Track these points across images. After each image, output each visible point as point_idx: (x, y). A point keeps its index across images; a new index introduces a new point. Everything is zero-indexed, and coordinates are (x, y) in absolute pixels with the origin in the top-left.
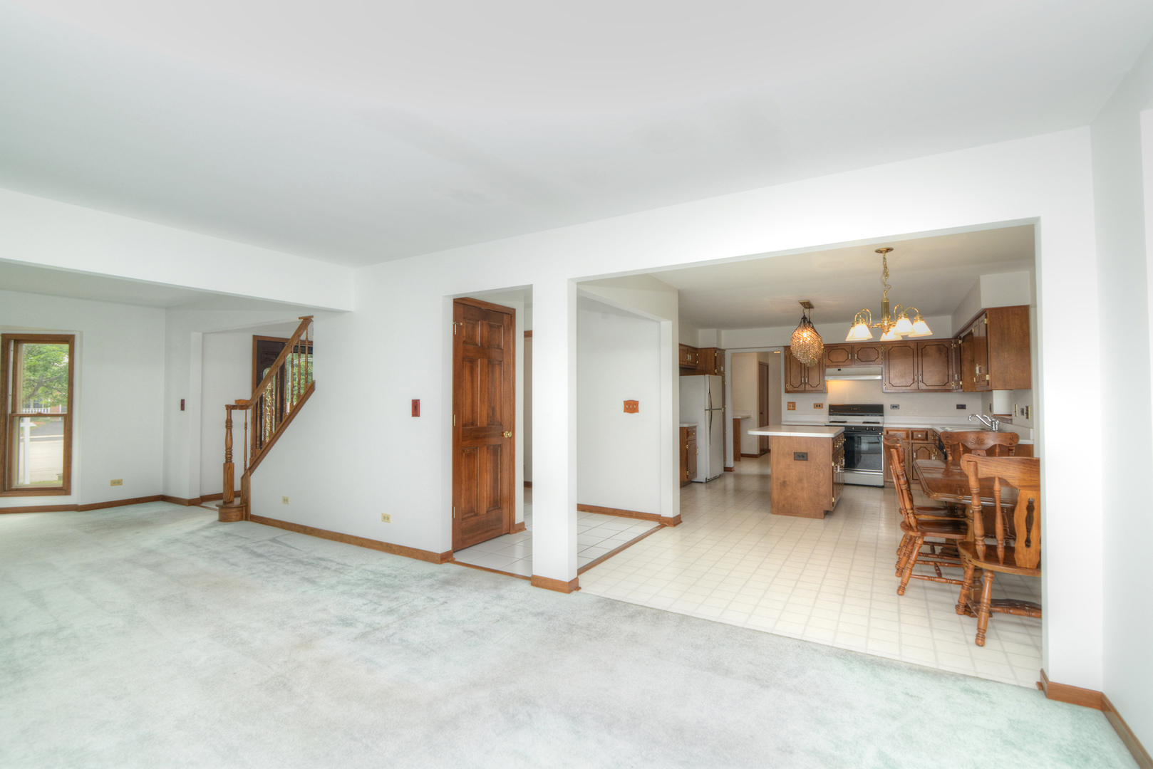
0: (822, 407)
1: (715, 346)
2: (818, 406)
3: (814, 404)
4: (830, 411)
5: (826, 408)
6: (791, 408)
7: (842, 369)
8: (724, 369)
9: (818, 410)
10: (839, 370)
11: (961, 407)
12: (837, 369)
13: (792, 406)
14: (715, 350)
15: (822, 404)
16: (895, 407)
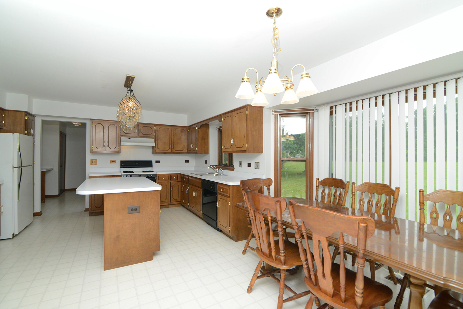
0: (116, 163)
1: (26, 110)
2: (113, 162)
3: (110, 161)
4: (121, 165)
5: (118, 164)
6: (94, 163)
7: (131, 138)
8: (34, 131)
9: (113, 164)
10: (129, 139)
11: (187, 161)
12: (128, 138)
13: (94, 162)
14: (27, 113)
15: (116, 161)
16: (158, 162)
